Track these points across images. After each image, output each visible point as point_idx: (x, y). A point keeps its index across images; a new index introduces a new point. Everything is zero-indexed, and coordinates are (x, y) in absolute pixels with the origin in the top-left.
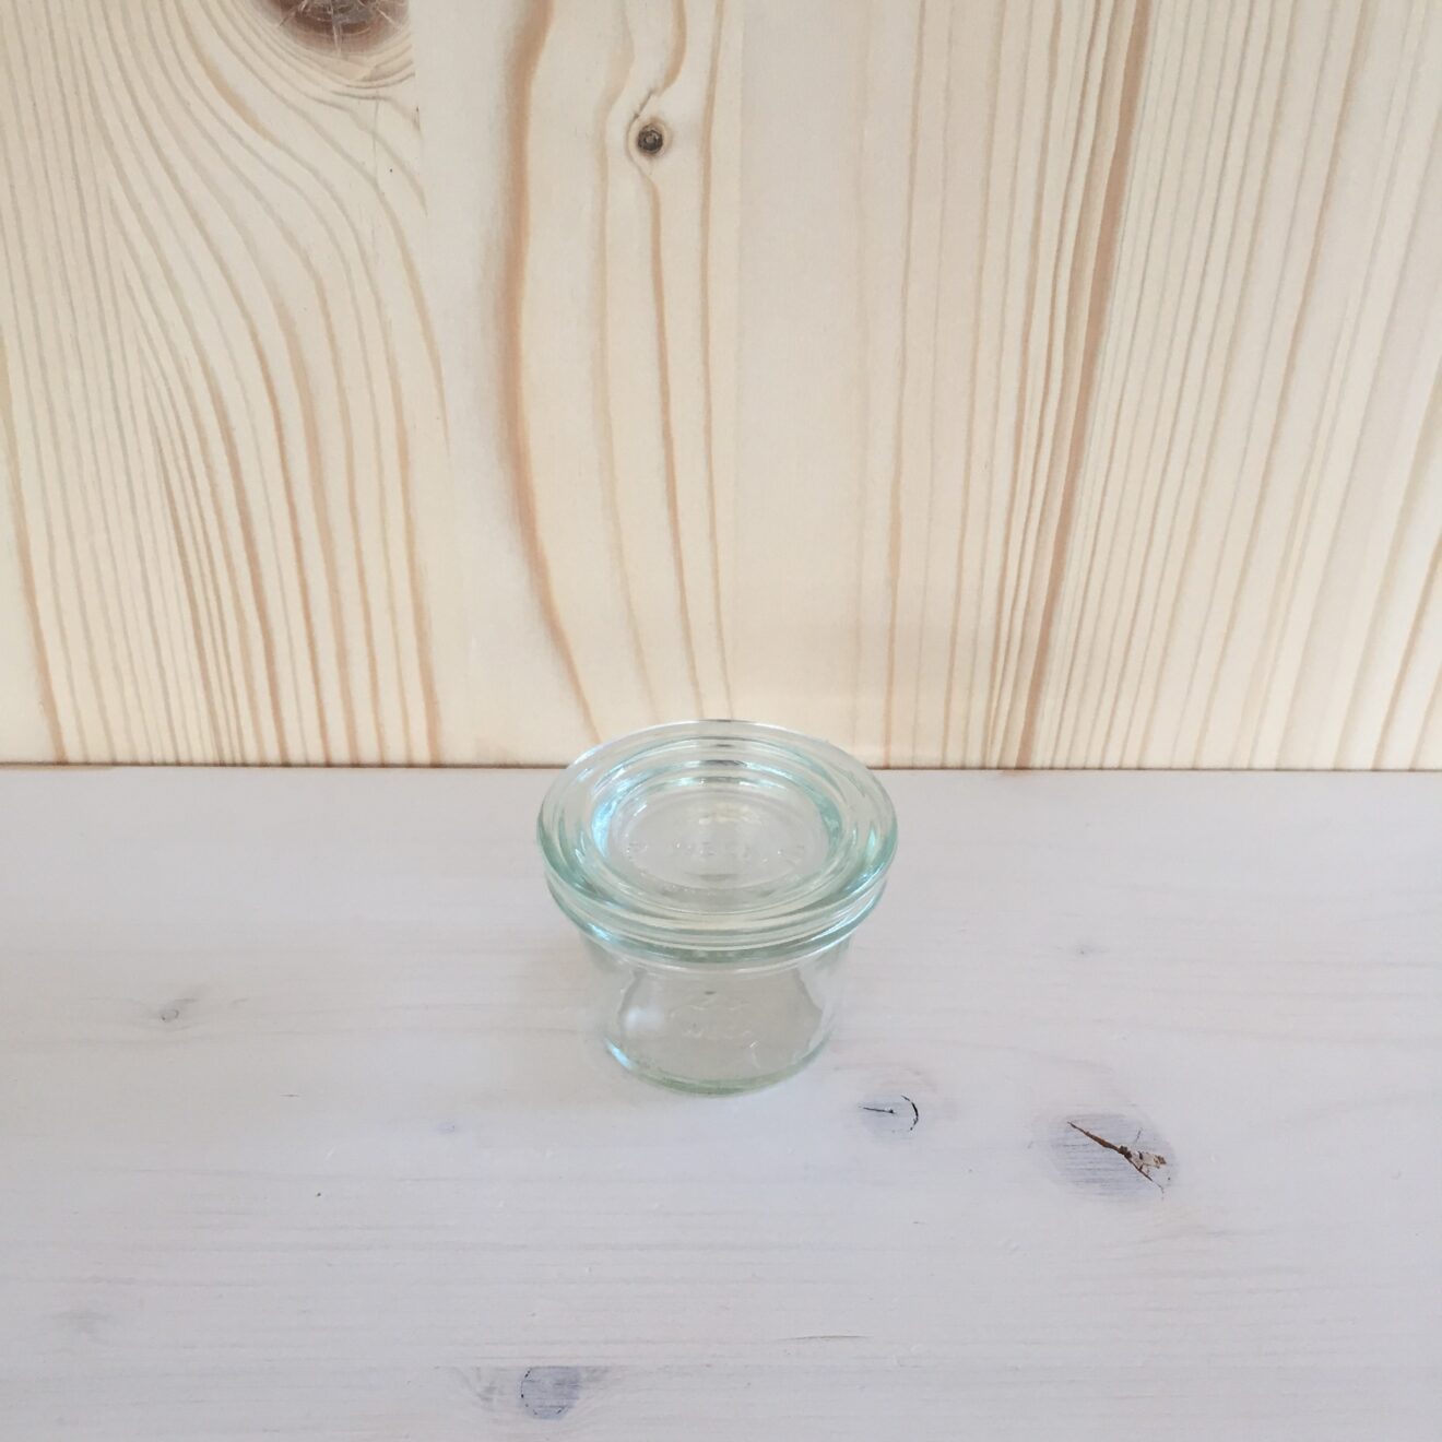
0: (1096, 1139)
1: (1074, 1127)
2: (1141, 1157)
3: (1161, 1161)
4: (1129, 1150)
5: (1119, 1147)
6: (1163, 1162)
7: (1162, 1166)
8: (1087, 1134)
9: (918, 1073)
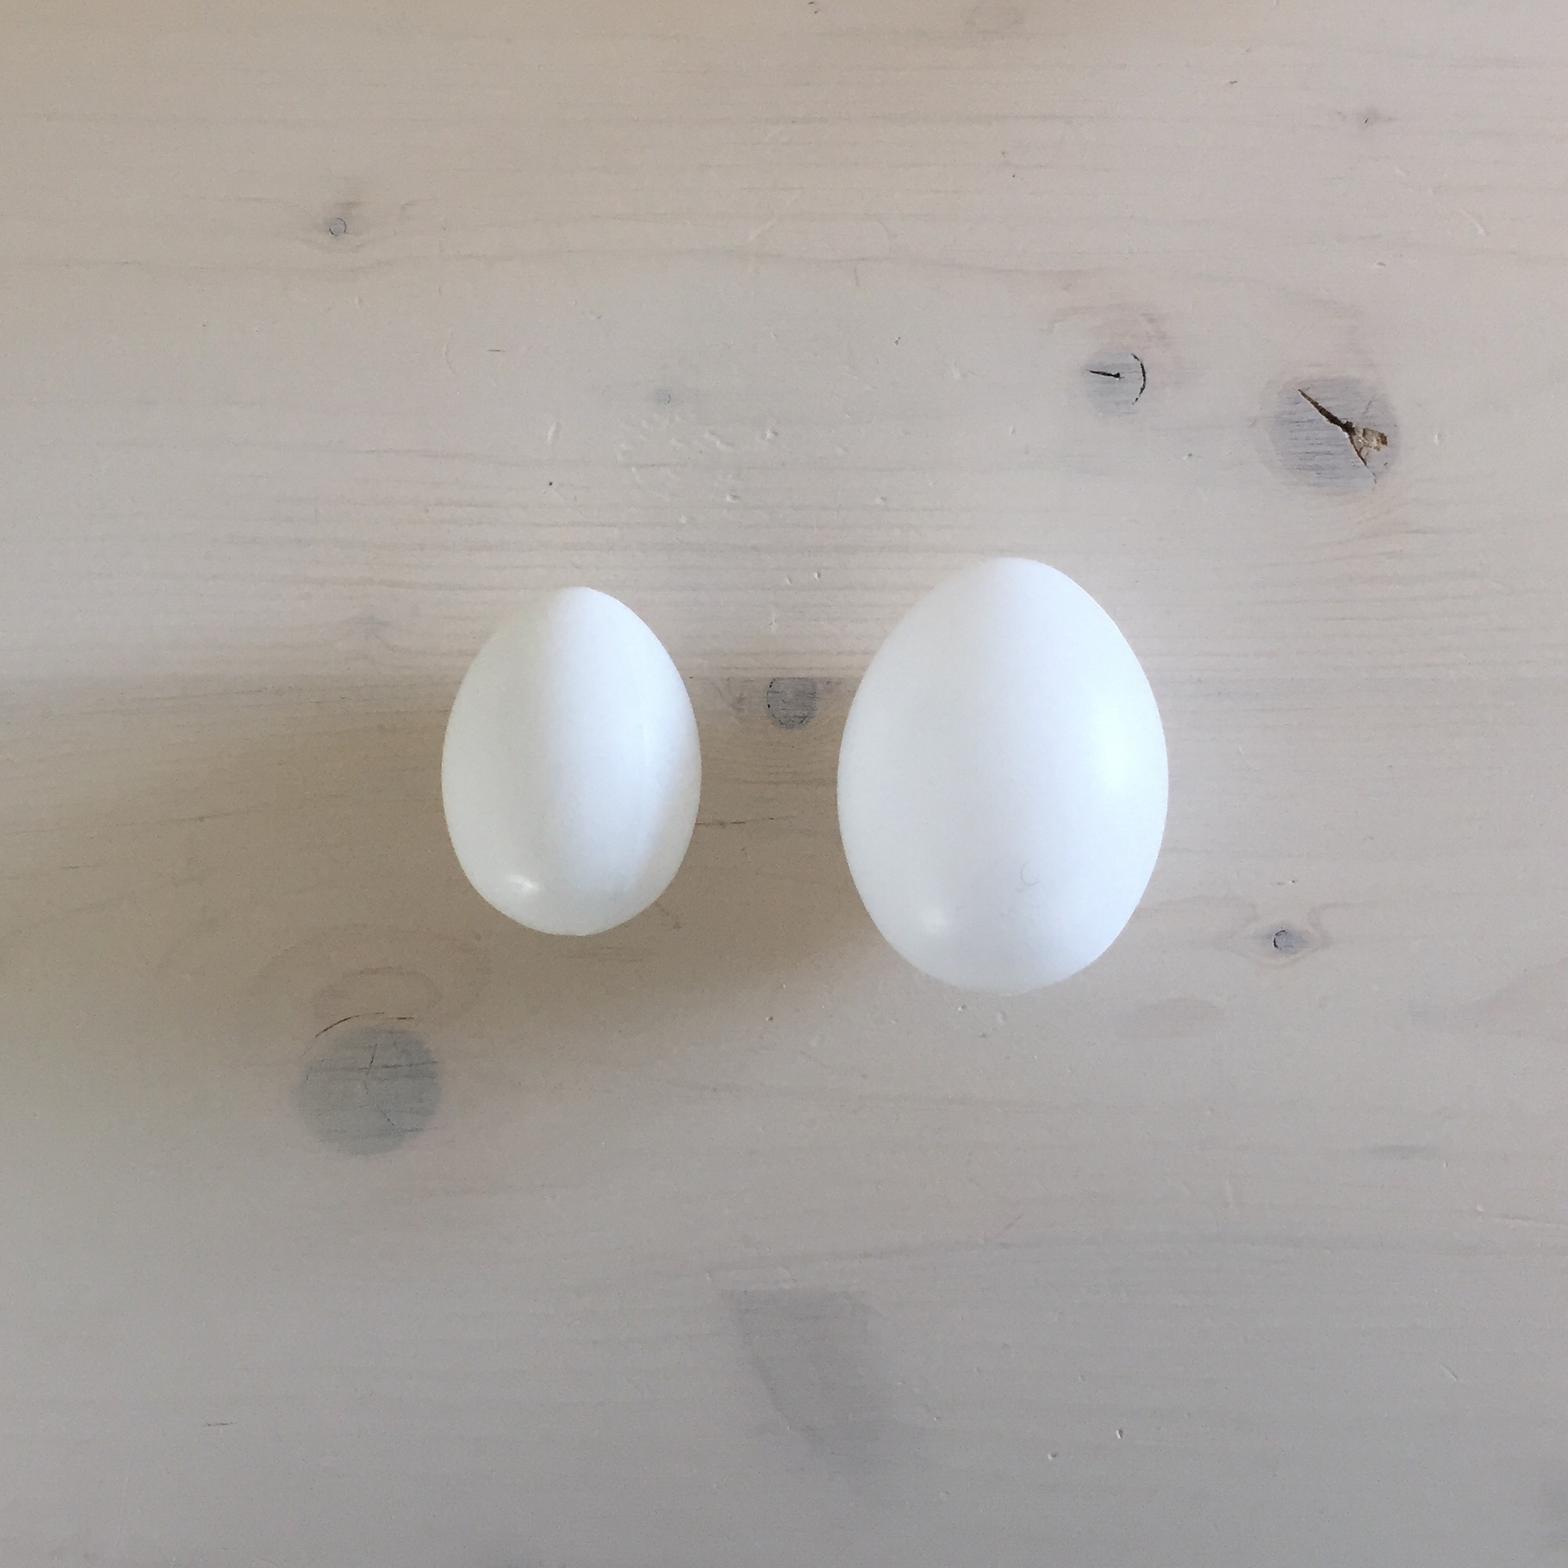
0: (1322, 410)
1: (1303, 394)
2: (1364, 434)
3: (1383, 440)
4: (1354, 426)
5: (1344, 422)
6: (1384, 442)
7: (1383, 447)
8: (1316, 404)
9: (1151, 320)
